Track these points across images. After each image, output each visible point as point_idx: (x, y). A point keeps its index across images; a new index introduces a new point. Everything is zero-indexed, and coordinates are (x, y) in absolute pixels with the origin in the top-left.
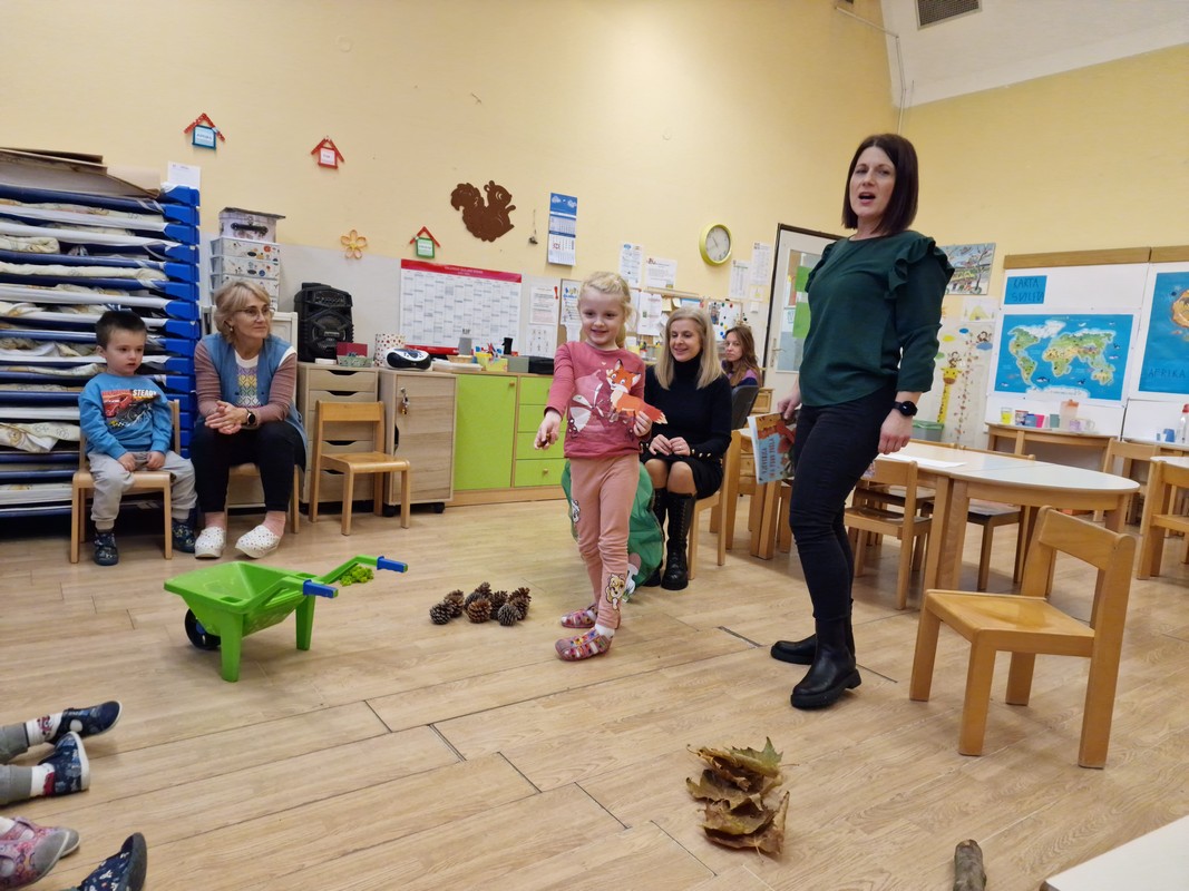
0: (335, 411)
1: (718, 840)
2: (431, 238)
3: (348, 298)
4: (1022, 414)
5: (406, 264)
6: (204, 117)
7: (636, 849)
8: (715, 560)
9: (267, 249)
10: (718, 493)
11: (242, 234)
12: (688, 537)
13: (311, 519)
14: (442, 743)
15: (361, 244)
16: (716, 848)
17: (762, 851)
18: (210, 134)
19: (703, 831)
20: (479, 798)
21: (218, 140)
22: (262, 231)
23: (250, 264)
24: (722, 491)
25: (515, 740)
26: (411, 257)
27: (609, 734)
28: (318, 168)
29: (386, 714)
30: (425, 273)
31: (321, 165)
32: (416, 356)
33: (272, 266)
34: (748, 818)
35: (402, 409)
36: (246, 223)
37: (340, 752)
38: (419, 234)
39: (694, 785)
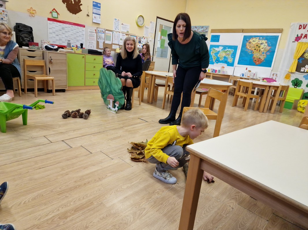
0: (30, 62)
1: (134, 160)
2: (57, 12)
3: (31, 28)
4: (212, 70)
5: (49, 19)
7: (115, 163)
8: (139, 104)
9: (3, 11)
10: (139, 87)
12: (131, 98)
13: (25, 93)
14: (66, 145)
15: (34, 12)
16: (133, 162)
17: (143, 161)
19: (130, 158)
20: (76, 155)
22: (1, 5)
24: (140, 86)
25: (85, 143)
26: (50, 17)
27: (110, 141)
29: (50, 139)
30: (55, 23)
32: (54, 47)
33: (5, 17)
34: (141, 155)
35: (51, 62)
37: (38, 147)
38: (53, 10)
39: (129, 150)
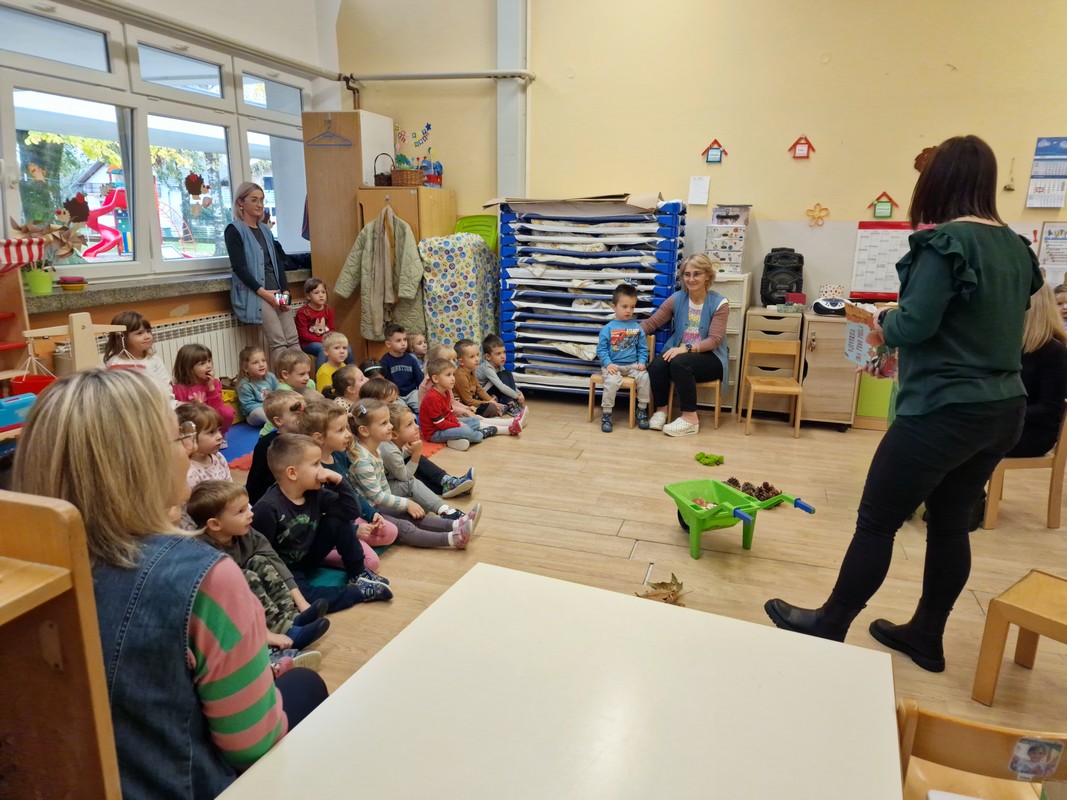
0: (761, 345)
2: (890, 200)
3: (800, 258)
5: (863, 225)
6: (716, 142)
9: (736, 230)
11: (722, 222)
15: (823, 213)
18: (718, 152)
21: (723, 155)
22: (735, 218)
23: (723, 242)
26: (868, 218)
28: (793, 161)
30: (881, 231)
31: (795, 157)
33: (738, 242)
35: (812, 348)
36: (724, 214)
38: (878, 199)
